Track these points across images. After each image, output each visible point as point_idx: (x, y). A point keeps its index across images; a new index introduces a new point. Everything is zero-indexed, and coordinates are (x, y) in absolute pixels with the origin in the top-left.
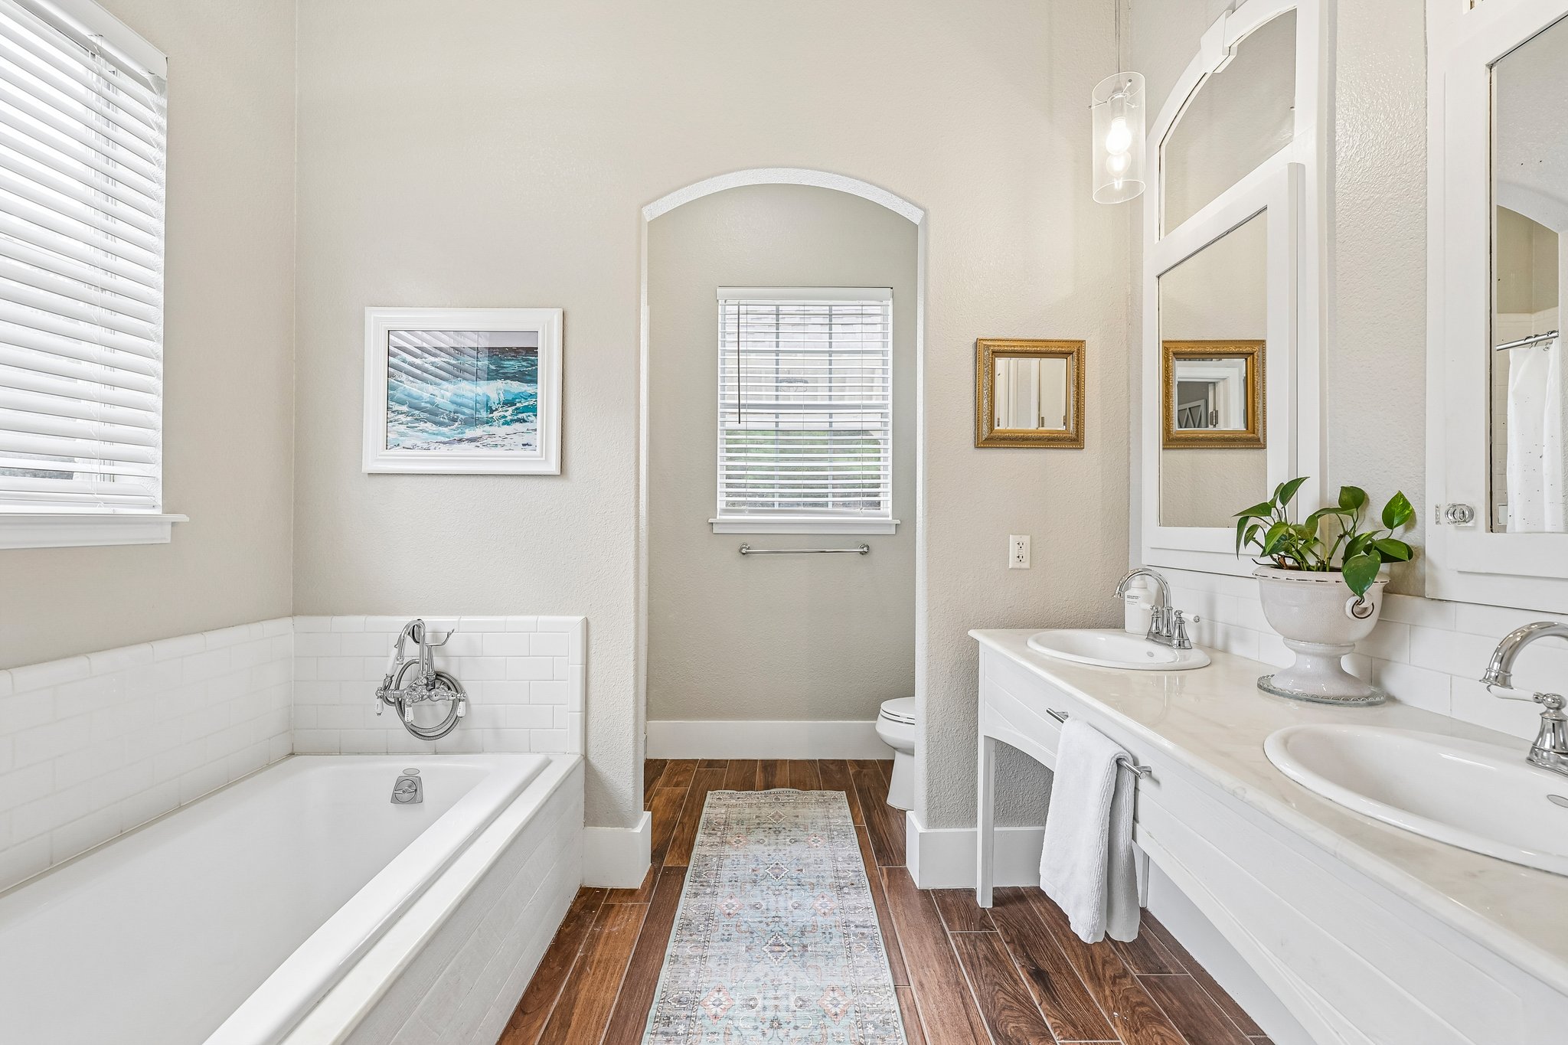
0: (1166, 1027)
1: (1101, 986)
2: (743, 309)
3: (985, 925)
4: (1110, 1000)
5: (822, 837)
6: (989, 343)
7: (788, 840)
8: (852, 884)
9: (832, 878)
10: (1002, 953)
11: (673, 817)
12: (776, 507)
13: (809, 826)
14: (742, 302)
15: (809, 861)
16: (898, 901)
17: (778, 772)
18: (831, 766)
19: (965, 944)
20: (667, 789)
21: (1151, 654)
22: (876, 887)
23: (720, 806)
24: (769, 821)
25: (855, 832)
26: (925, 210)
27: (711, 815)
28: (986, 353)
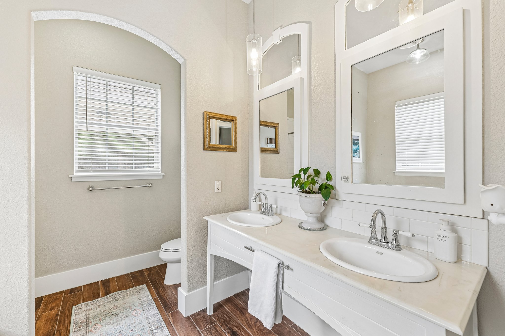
0: (272, 334)
1: (252, 329)
2: (88, 79)
3: (212, 322)
4: (256, 333)
5: (139, 310)
6: (208, 113)
7: (123, 317)
8: (158, 327)
9: (148, 328)
10: (220, 331)
11: (52, 329)
12: (107, 169)
13: (132, 306)
14: (88, 76)
15: (136, 324)
16: (178, 326)
17: (111, 284)
18: (136, 274)
19: (207, 333)
20: (45, 314)
21: (263, 219)
22: (168, 324)
23: (82, 312)
24: (111, 311)
25: (154, 302)
26: (185, 59)
27: (77, 319)
28: (208, 117)
